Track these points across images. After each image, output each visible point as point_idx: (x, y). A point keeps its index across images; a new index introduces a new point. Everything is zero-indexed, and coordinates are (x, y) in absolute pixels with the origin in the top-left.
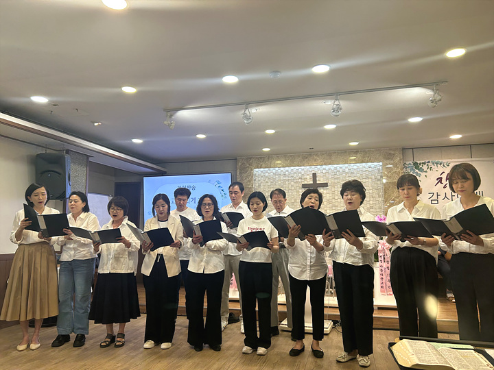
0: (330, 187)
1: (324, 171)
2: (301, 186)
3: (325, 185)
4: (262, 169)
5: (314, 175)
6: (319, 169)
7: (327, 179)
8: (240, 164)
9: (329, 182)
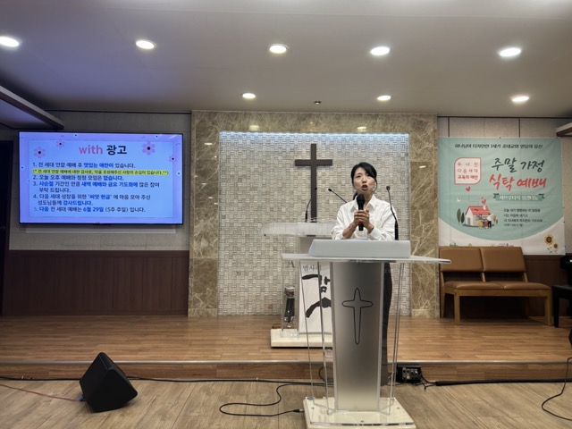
0: (334, 166)
1: (328, 143)
2: (293, 163)
3: (328, 163)
4: (232, 133)
5: (314, 147)
6: (320, 139)
7: (332, 154)
8: (197, 121)
9: (335, 159)
